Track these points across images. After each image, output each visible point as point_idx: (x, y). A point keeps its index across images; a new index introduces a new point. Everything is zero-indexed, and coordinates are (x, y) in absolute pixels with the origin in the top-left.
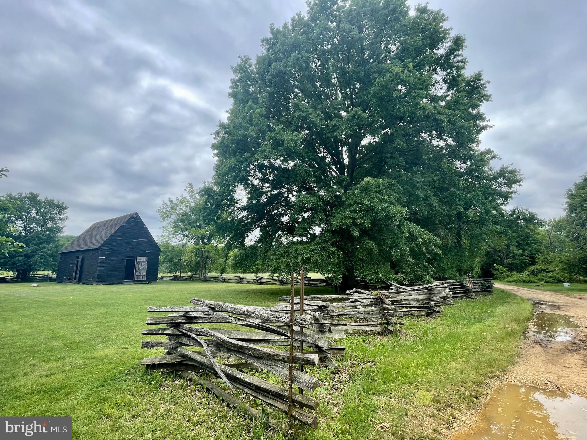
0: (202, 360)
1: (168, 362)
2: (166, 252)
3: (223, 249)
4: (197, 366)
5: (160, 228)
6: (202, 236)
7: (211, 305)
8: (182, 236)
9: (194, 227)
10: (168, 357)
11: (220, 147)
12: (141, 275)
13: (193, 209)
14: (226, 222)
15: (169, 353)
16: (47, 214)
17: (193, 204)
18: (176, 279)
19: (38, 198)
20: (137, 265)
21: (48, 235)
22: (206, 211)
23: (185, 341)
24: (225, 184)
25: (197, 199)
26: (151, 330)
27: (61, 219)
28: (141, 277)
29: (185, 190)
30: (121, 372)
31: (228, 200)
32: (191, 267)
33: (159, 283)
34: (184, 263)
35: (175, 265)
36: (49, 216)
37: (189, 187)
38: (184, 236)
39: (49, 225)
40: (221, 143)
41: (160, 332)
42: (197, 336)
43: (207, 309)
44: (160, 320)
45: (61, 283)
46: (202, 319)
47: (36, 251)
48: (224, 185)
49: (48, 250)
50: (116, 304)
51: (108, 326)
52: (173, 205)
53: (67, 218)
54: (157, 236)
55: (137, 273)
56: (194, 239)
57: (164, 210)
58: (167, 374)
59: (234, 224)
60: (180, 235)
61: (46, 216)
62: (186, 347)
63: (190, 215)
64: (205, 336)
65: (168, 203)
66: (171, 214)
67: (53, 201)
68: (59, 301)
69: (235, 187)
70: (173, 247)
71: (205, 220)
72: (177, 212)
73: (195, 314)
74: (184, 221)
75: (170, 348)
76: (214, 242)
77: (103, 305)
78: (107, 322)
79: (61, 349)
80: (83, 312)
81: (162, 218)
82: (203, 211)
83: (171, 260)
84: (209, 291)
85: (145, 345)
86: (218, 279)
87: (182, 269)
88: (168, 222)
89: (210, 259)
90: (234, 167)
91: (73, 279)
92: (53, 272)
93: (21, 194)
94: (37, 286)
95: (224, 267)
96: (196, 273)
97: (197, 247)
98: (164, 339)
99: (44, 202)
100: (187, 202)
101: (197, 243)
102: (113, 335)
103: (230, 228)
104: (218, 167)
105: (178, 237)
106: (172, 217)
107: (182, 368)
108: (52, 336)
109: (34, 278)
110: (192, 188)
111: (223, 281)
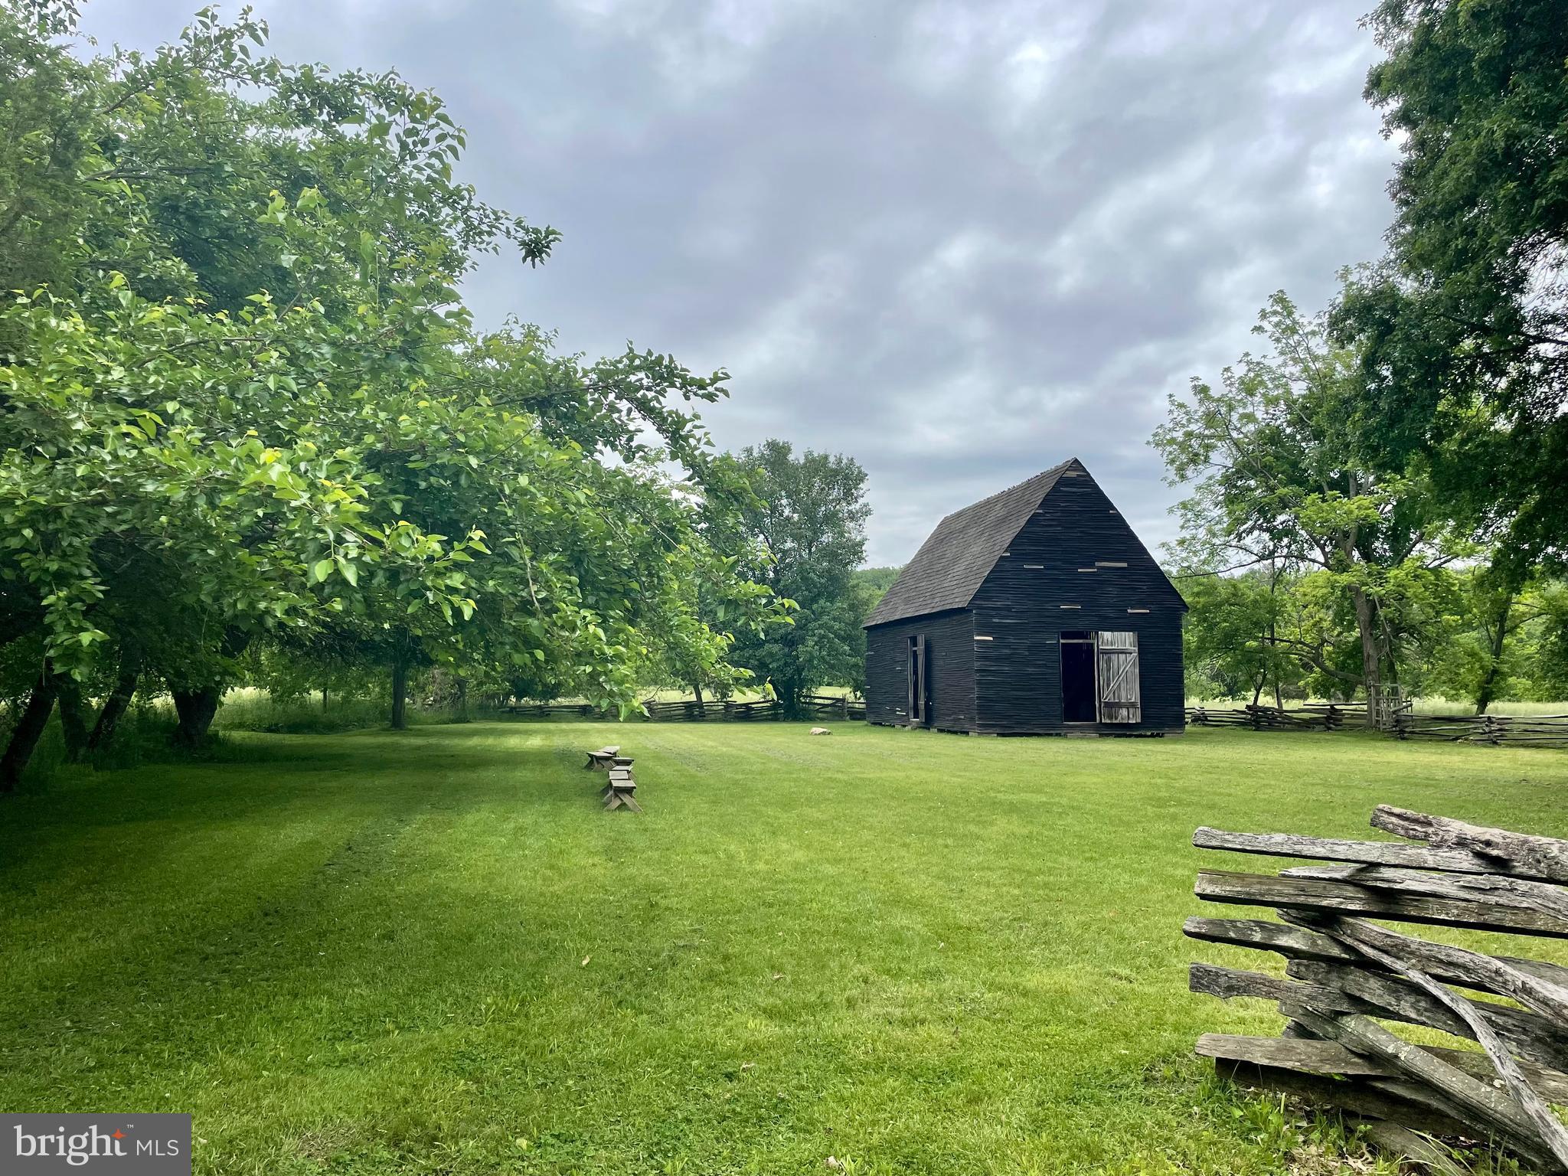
0: (1472, 1094)
1: (1305, 1069)
2: (1206, 609)
3: (1483, 582)
4: (1448, 1116)
5: (1171, 511)
6: (1360, 528)
7: (1488, 843)
8: (1266, 536)
9: (1319, 489)
10: (1300, 1044)
11: (1414, 72)
12: (1119, 705)
13: (1304, 408)
14: (1485, 444)
15: (1301, 1031)
16: (816, 504)
17: (1299, 389)
18: (1259, 721)
19: (791, 457)
20: (1103, 665)
21: (829, 571)
22: (1375, 407)
23: (1373, 990)
24: (1461, 252)
25: (1315, 358)
26: (1219, 923)
27: (852, 516)
28: (1124, 712)
29: (1258, 329)
30: (1126, 1065)
31: (1485, 331)
32: (1324, 669)
33: (1193, 738)
34: (1287, 653)
35: (1249, 661)
36: (823, 509)
37: (1275, 313)
38: (1276, 535)
39: (827, 538)
40: (1417, 52)
41: (1257, 937)
42: (1433, 982)
43: (1464, 860)
44: (1249, 885)
45: (881, 724)
46: (1444, 908)
47: (806, 625)
48: (1463, 258)
49: (834, 619)
50: (1055, 809)
51: (1046, 885)
52: (1212, 406)
53: (866, 512)
54: (1163, 545)
55: (1107, 696)
56: (1323, 549)
57: (1179, 435)
58: (1309, 1116)
59: (1534, 448)
60: (1256, 533)
61: (816, 512)
62: (1385, 1023)
63: (1292, 437)
64: (1479, 987)
65: (1193, 402)
66: (1209, 448)
67: (826, 457)
68: (887, 784)
69: (1519, 253)
70: (1233, 584)
71: (1375, 449)
72: (1234, 434)
73: (1412, 881)
74: (1267, 468)
75: (1307, 1013)
76: (1426, 552)
77: (1012, 809)
78: (1040, 872)
79: (926, 942)
80: (961, 828)
81: (1172, 469)
82: (1361, 405)
83: (1228, 642)
84: (1430, 782)
85: (1202, 980)
86: (1463, 726)
87: (1282, 681)
88: (1201, 480)
89: (1412, 630)
90: (1508, 152)
91: (911, 714)
92: (855, 691)
93: (749, 451)
94: (824, 733)
95: (1495, 672)
96: (1348, 696)
97: (1344, 579)
98: (1274, 967)
99: (804, 466)
100: (1273, 380)
101: (1340, 562)
102: (1071, 922)
103: (1512, 475)
104: (1412, 178)
105: (1248, 541)
106: (1215, 457)
107: (1376, 1109)
108: (892, 895)
109: (811, 707)
110: (1290, 314)
111: (1497, 735)
